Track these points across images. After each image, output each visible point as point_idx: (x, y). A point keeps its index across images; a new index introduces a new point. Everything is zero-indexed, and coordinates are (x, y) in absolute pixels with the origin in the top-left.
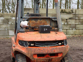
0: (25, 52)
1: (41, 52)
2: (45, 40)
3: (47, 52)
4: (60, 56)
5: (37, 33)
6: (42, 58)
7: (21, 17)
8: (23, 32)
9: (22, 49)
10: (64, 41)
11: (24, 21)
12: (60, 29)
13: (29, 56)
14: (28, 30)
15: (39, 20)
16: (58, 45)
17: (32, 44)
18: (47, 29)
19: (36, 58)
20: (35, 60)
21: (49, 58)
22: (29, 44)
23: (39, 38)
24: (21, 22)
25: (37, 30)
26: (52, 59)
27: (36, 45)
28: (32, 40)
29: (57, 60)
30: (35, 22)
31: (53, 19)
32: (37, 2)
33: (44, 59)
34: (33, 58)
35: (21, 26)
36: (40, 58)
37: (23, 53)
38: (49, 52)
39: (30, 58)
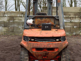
0: (26, 46)
1: (39, 46)
2: (43, 36)
3: (44, 47)
4: (56, 51)
5: (40, 30)
6: (39, 52)
7: (28, 16)
8: (27, 29)
9: (24, 43)
10: (62, 38)
11: (30, 19)
12: (61, 27)
13: (29, 49)
14: (33, 27)
15: (44, 19)
16: (55, 41)
17: (33, 39)
18: (48, 27)
19: (34, 51)
20: (34, 53)
21: (46, 52)
22: (30, 39)
23: (38, 34)
24: (27, 20)
25: (41, 27)
26: (48, 53)
27: (35, 40)
28: (32, 36)
29: (53, 54)
30: (40, 20)
31: (56, 18)
32: (50, 2)
33: (42, 52)
34: (32, 51)
35: (27, 24)
36: (38, 52)
37: (25, 47)
38: (45, 47)
39: (30, 51)
